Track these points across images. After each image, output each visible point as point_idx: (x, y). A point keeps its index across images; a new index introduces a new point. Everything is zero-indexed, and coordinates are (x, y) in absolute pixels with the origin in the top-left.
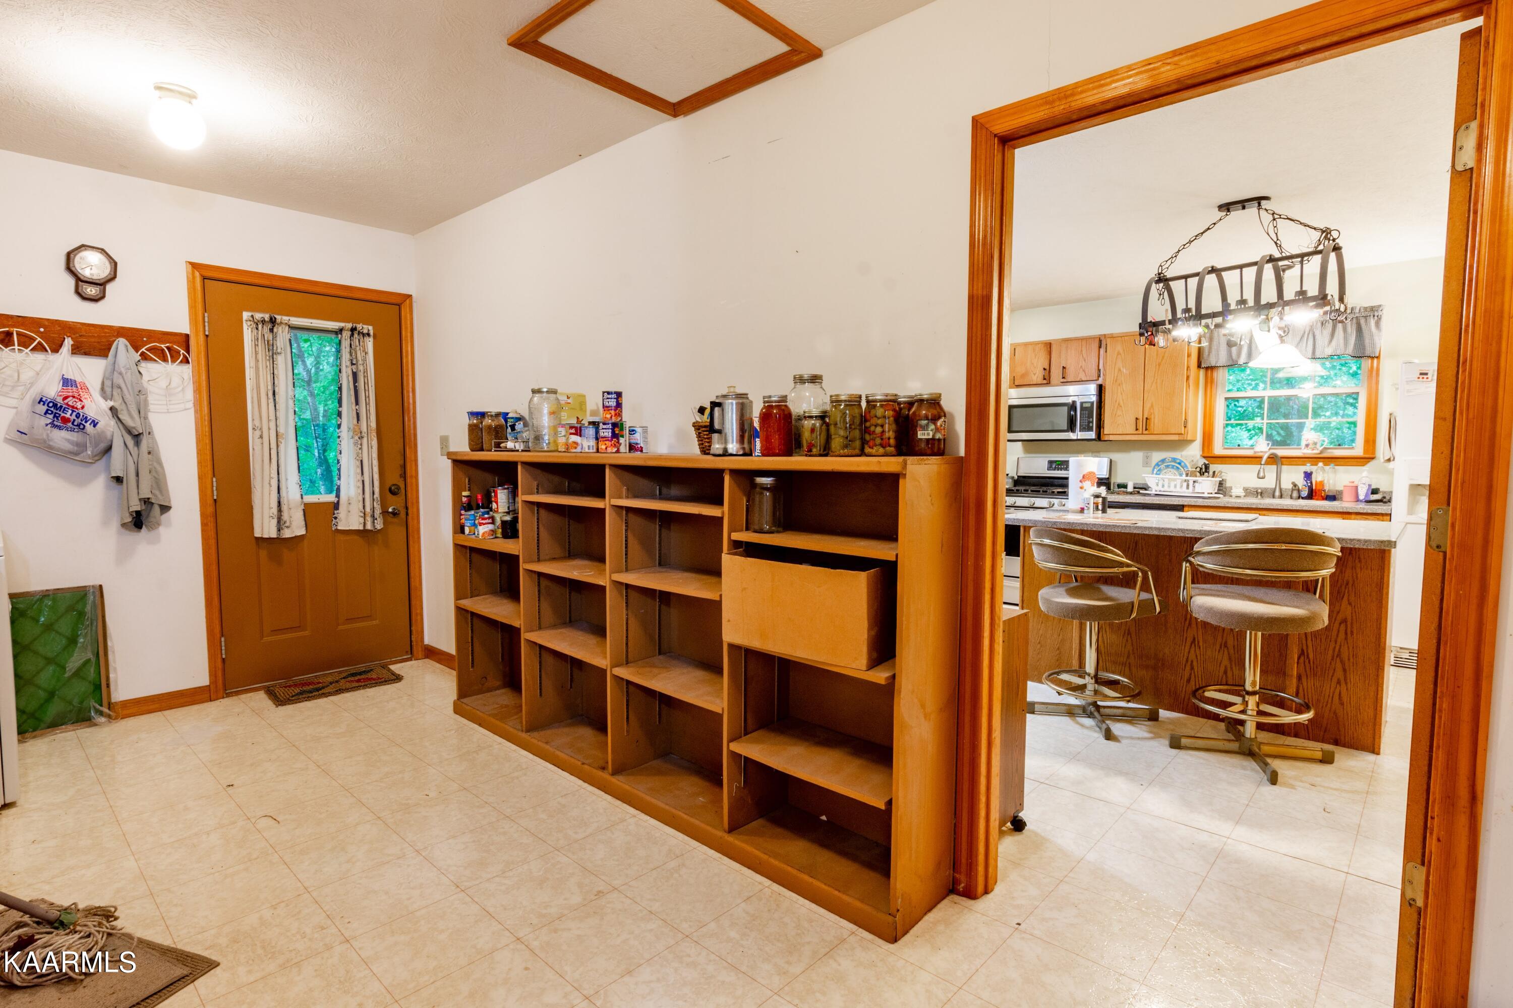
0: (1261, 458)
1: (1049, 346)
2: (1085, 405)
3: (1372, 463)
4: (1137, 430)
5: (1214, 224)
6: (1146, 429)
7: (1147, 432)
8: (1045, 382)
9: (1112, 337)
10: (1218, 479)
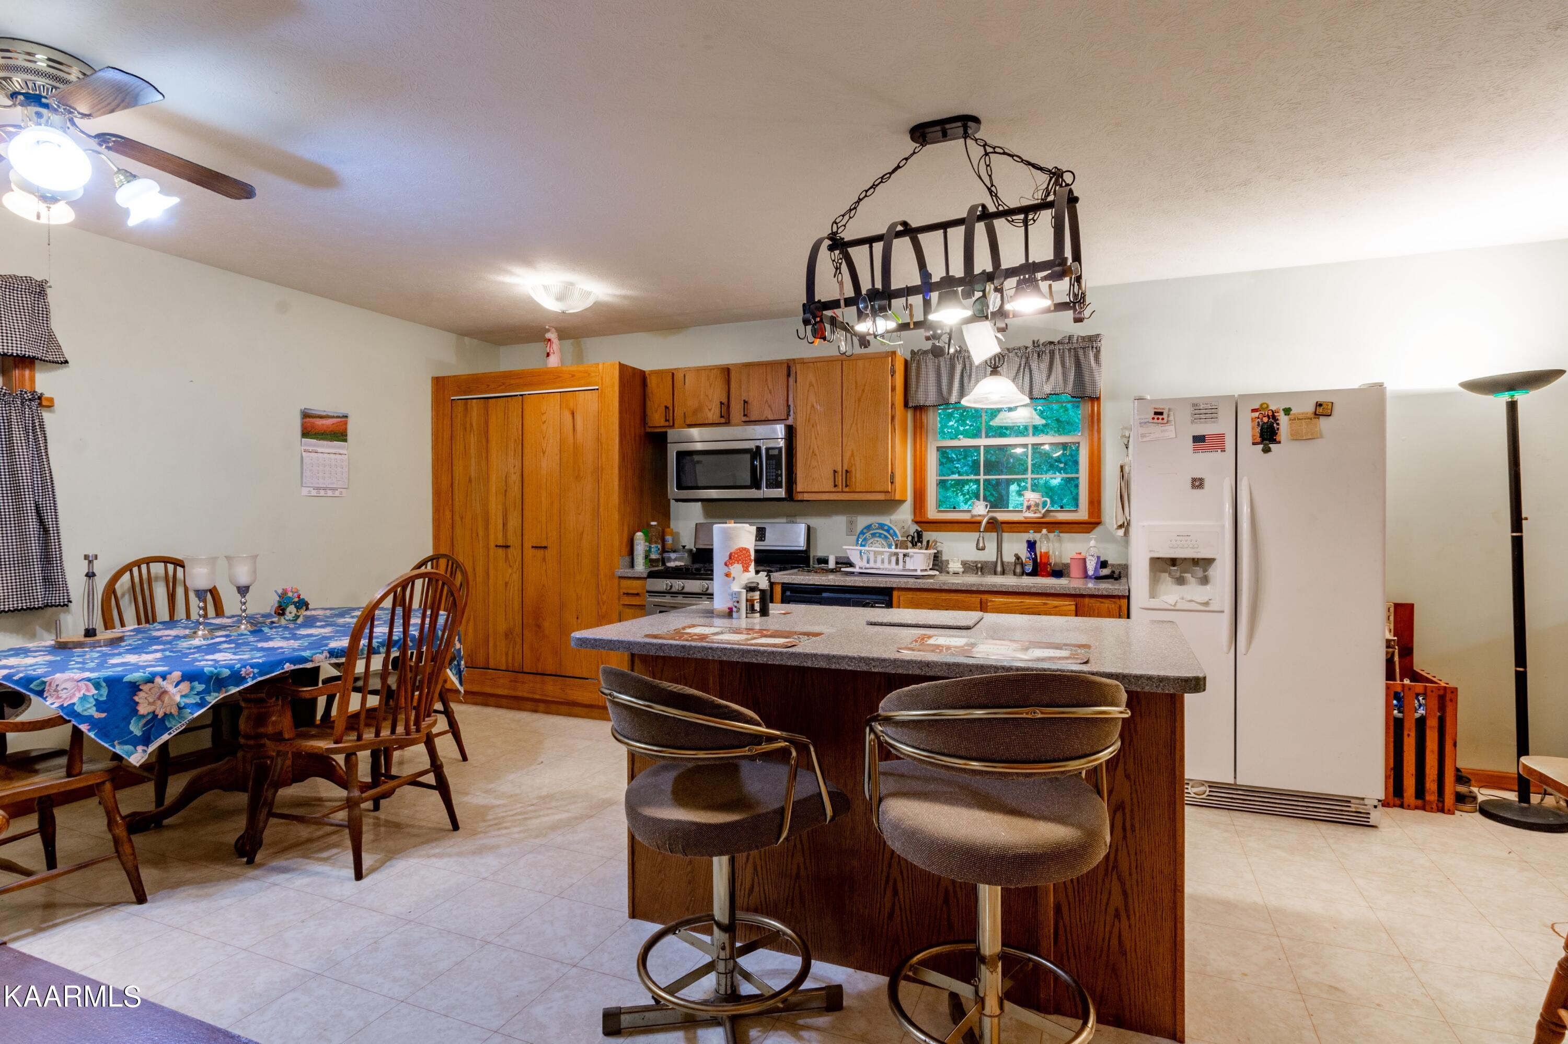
0: (980, 523)
1: (726, 372)
2: (771, 452)
3: (1099, 529)
4: (835, 486)
5: (906, 159)
6: (847, 486)
7: (847, 489)
8: (723, 420)
9: (803, 362)
10: (933, 551)
